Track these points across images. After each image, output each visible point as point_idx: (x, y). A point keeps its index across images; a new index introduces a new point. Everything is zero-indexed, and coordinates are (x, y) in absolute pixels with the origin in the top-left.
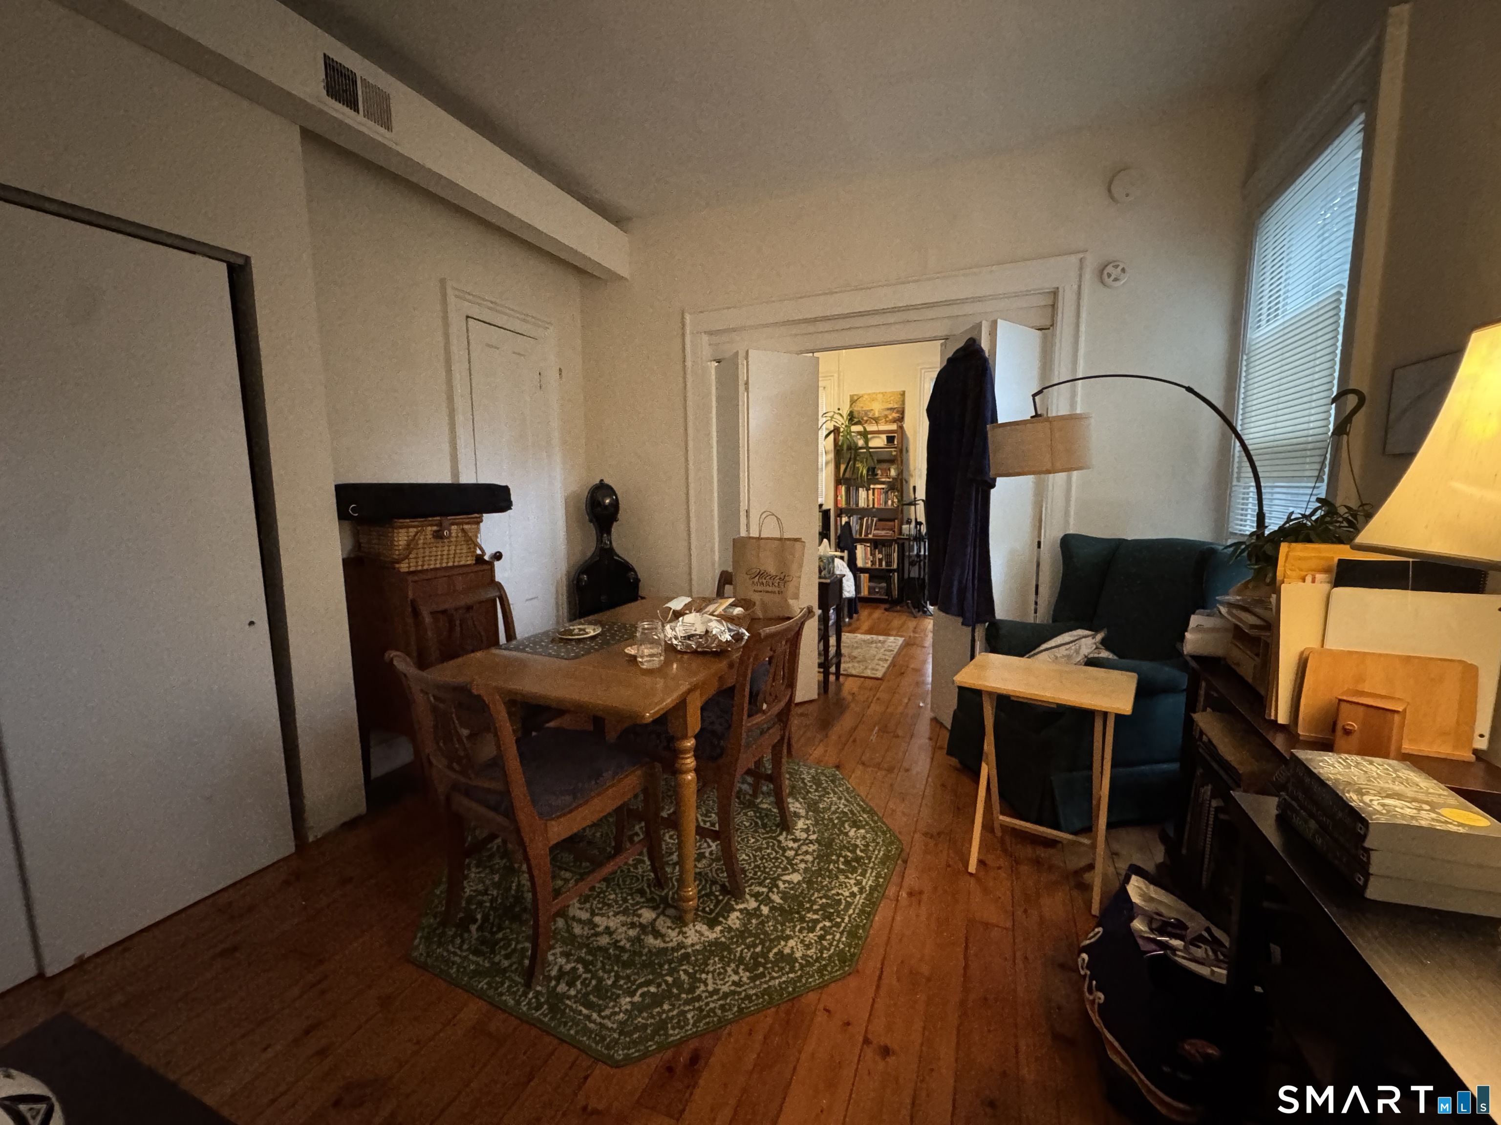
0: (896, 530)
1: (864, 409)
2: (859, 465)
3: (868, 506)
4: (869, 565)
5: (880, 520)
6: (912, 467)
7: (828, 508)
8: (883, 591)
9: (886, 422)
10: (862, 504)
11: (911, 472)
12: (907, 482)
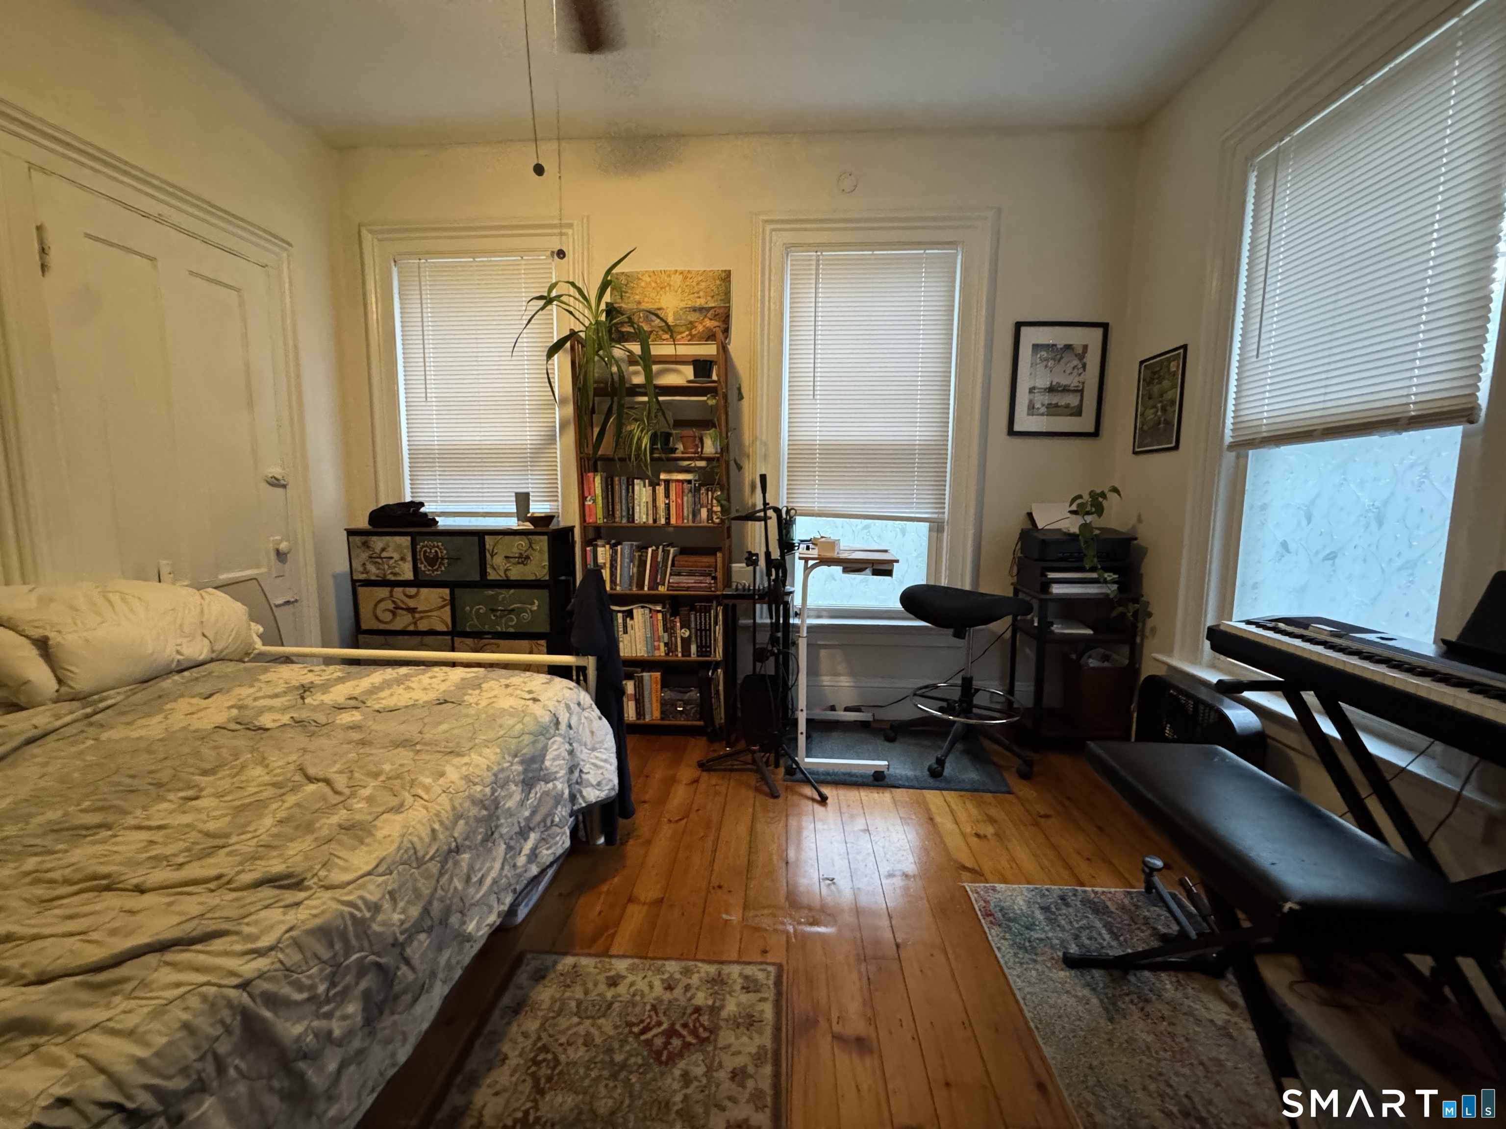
0: (719, 575)
1: (644, 306)
2: (634, 428)
3: (655, 521)
4: (661, 653)
5: (684, 551)
6: (747, 438)
7: (569, 524)
8: (693, 709)
9: (692, 337)
10: (642, 516)
11: (746, 449)
12: (740, 468)
